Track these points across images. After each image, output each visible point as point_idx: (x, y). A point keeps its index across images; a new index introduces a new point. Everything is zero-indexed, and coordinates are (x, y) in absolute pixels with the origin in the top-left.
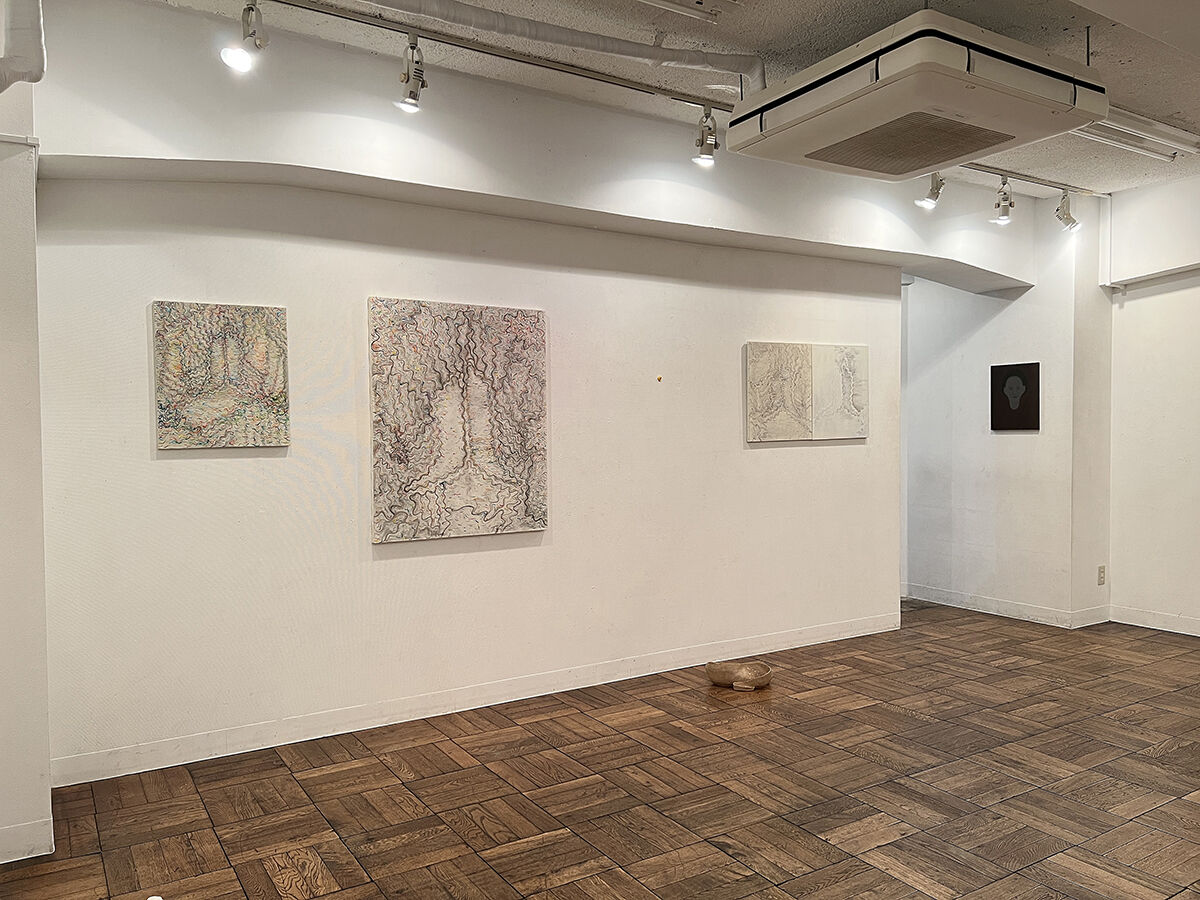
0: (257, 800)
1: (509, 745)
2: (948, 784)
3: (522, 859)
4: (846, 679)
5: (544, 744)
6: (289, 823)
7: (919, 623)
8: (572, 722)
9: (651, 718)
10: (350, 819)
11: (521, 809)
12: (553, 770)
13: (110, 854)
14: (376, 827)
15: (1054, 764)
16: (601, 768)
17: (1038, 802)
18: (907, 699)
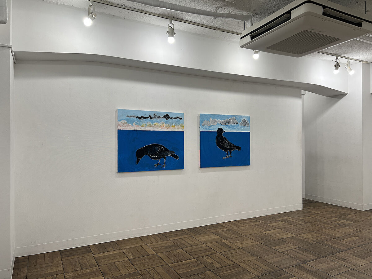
0: (80, 264)
1: (166, 247)
5: (178, 247)
8: (188, 240)
9: (215, 239)
10: (109, 272)
11: (167, 271)
12: (180, 257)
15: (358, 260)
16: (196, 256)
17: (352, 275)
18: (304, 235)
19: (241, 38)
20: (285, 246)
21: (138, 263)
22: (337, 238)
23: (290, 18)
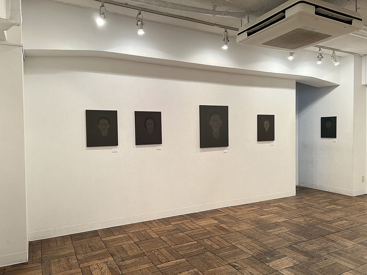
0: (90, 247)
3: (170, 268)
4: (277, 212)
5: (179, 231)
6: (99, 254)
7: (302, 194)
8: (188, 224)
9: (213, 223)
10: (117, 254)
11: (171, 252)
12: (181, 240)
13: (44, 263)
15: (346, 242)
16: (196, 239)
17: (340, 254)
18: (297, 219)
23: (284, 17)
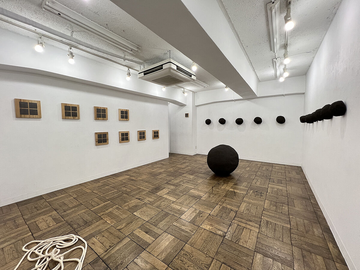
0: (35, 208)
1: (99, 186)
2: (176, 182)
3: (100, 209)
4: (160, 167)
5: (106, 185)
6: (44, 211)
7: (171, 156)
8: (112, 181)
9: (127, 178)
10: (60, 208)
11: (100, 199)
12: (107, 190)
14: (67, 208)
15: (190, 176)
16: (117, 188)
18: (170, 169)
19: (139, 74)
20: (161, 175)
21: (80, 199)
22: (183, 168)
23: (162, 68)
